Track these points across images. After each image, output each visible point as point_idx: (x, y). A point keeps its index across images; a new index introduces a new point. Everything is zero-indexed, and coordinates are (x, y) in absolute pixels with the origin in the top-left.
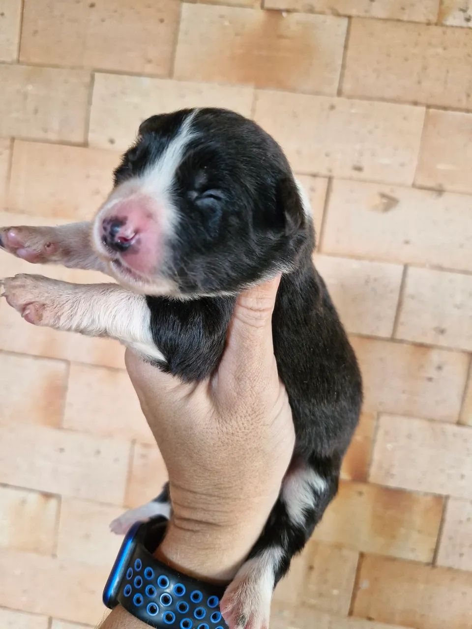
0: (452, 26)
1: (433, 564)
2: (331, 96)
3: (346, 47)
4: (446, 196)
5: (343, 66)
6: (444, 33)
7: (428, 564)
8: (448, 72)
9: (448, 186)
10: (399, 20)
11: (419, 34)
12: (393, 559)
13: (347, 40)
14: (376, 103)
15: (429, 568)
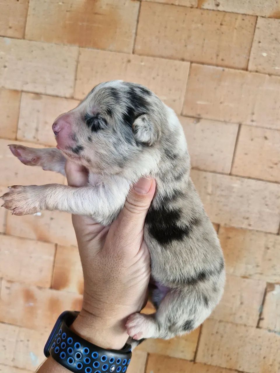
0: (207, 9)
1: (194, 361)
2: (129, 53)
3: (138, 21)
4: (202, 121)
5: (136, 34)
6: (202, 14)
7: (191, 361)
8: (204, 40)
9: (203, 116)
10: (172, 4)
11: (186, 14)
12: (169, 357)
13: (139, 16)
14: (158, 59)
15: (192, 363)
